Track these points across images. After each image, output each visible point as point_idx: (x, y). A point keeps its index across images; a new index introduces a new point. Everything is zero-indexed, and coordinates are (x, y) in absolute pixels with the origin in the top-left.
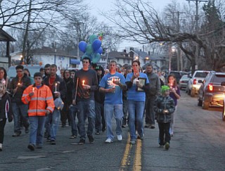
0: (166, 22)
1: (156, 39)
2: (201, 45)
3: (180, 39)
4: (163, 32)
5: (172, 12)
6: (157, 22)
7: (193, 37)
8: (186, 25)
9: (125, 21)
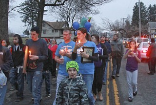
0: (116, 25)
1: (113, 30)
2: (125, 31)
3: (119, 30)
4: (115, 28)
5: (117, 23)
6: (113, 26)
7: (123, 29)
8: (121, 26)
9: (105, 26)
